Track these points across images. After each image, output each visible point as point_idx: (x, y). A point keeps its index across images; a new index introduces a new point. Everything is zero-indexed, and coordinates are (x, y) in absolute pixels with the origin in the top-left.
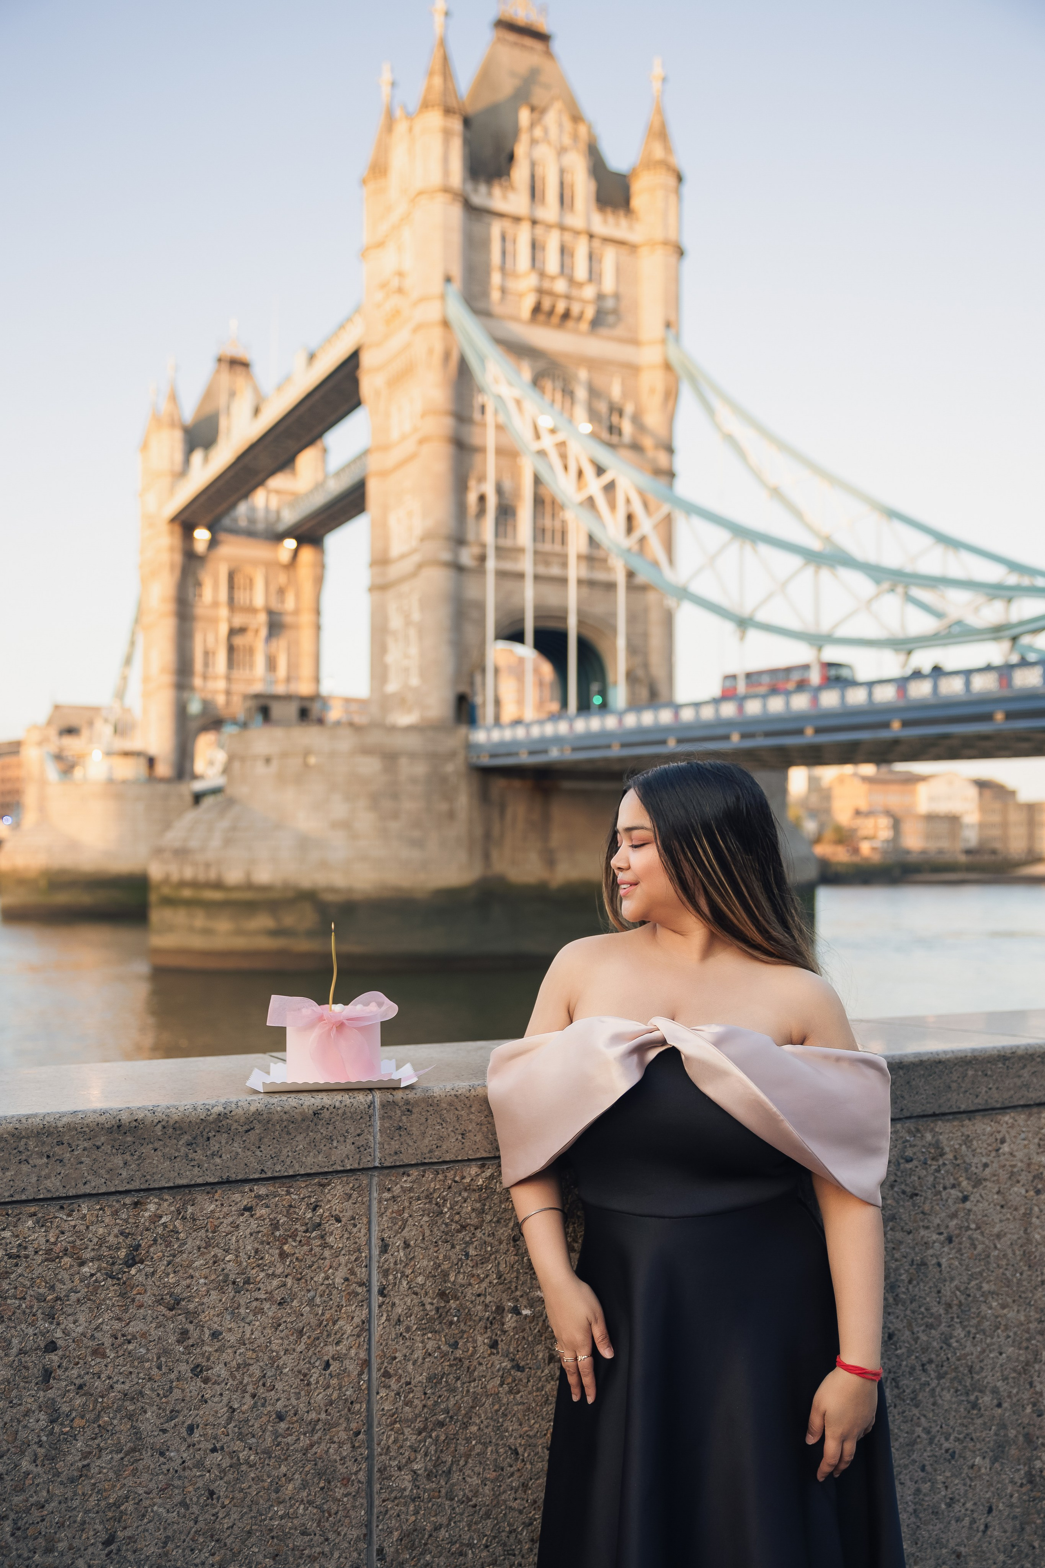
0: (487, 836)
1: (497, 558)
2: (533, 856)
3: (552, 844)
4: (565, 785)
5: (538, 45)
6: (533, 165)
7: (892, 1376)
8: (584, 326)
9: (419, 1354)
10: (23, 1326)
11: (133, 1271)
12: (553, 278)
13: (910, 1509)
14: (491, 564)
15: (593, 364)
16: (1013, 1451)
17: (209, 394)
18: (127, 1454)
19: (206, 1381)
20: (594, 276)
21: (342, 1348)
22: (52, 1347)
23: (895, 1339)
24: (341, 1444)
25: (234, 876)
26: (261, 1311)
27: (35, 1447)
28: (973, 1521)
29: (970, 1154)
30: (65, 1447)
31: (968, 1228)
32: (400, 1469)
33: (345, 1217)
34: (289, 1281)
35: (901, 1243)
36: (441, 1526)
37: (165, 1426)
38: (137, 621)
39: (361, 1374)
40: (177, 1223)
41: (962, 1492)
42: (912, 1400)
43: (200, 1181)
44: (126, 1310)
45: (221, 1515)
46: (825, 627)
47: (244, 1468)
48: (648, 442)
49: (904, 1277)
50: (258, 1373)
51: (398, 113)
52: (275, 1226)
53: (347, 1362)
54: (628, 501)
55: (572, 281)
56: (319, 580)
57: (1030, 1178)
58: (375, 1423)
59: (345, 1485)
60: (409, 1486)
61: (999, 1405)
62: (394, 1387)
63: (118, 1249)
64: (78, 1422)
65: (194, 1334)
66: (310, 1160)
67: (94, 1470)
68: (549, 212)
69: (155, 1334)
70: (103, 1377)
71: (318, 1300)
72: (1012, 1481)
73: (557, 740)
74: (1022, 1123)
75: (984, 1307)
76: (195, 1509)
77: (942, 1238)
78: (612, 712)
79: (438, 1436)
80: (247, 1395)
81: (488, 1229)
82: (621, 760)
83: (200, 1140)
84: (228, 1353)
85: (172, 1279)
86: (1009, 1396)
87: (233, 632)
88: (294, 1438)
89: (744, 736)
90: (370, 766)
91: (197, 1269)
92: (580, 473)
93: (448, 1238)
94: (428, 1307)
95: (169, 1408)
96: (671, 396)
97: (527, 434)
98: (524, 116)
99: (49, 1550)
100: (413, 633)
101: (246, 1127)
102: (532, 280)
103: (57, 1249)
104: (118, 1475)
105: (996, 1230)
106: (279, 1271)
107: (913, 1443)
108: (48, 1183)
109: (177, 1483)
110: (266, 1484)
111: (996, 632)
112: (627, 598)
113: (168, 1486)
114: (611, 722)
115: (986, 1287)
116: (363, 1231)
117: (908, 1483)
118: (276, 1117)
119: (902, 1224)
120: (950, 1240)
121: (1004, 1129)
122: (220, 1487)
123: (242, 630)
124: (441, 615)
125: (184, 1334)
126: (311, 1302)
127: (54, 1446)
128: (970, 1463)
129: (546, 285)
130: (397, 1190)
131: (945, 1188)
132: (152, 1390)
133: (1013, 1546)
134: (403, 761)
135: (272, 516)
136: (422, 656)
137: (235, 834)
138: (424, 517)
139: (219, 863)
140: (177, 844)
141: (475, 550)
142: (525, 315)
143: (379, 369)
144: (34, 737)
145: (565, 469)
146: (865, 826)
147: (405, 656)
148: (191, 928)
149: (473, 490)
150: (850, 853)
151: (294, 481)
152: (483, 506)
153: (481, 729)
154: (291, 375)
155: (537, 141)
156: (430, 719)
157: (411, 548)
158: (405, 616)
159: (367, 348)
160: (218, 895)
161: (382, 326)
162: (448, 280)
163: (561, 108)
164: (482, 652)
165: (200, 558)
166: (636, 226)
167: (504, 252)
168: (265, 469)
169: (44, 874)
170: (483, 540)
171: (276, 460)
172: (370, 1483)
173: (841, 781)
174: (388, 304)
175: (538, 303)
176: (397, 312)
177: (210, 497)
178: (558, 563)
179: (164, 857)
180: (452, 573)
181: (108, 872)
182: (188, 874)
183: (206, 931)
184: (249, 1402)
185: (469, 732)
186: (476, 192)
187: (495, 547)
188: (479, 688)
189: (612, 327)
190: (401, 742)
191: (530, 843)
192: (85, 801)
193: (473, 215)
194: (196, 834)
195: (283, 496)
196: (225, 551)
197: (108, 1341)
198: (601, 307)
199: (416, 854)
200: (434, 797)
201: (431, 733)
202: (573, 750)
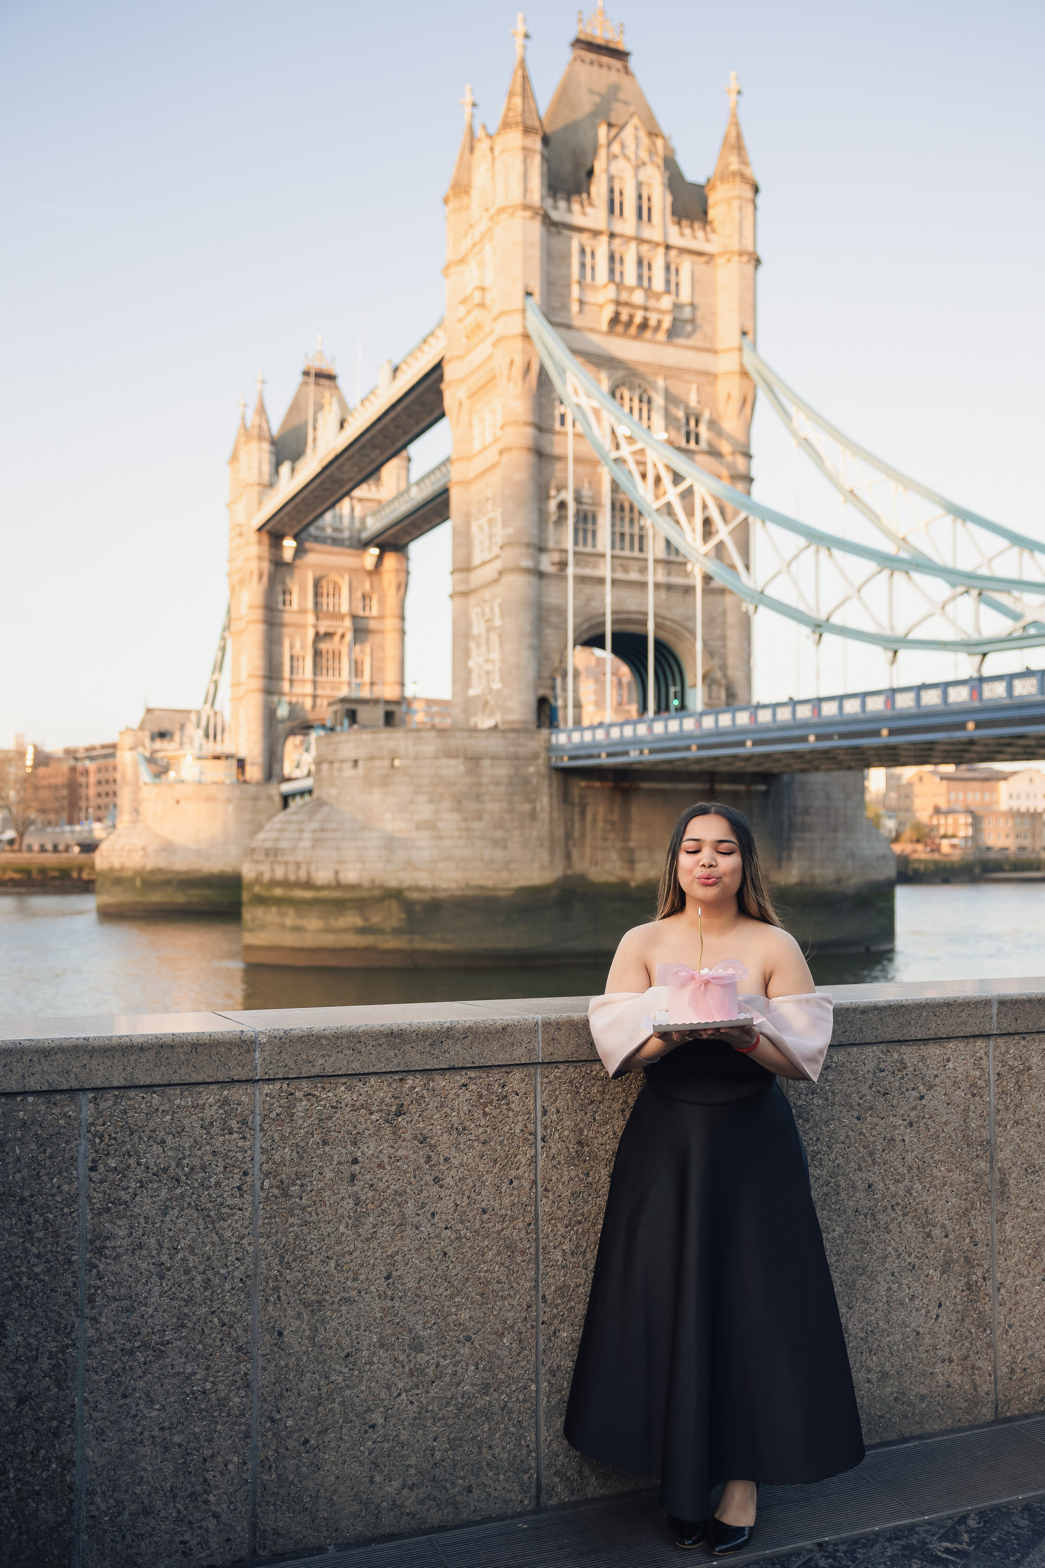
0: (568, 836)
1: (577, 564)
2: (614, 856)
3: (633, 844)
4: (645, 785)
5: (616, 64)
6: (611, 179)
7: (871, 1212)
8: (661, 336)
9: (565, 1178)
10: (340, 1148)
11: (400, 1119)
12: (631, 290)
13: (884, 1300)
14: (570, 570)
15: (670, 372)
16: (956, 1268)
17: (296, 407)
18: (398, 1227)
19: (441, 1187)
20: (673, 287)
21: (520, 1172)
22: (355, 1161)
23: (873, 1188)
24: (520, 1230)
25: (323, 876)
26: (472, 1147)
27: (347, 1219)
28: (928, 1312)
29: (925, 1068)
30: (363, 1220)
31: (924, 1117)
32: (555, 1248)
33: (522, 1092)
34: (489, 1130)
35: (877, 1125)
36: (580, 1285)
37: (419, 1212)
38: (227, 628)
39: (531, 1188)
40: (424, 1092)
41: (920, 1292)
42: (885, 1228)
43: (437, 1067)
44: (396, 1142)
45: (451, 1267)
46: (900, 631)
47: (463, 1240)
48: (725, 447)
49: (879, 1147)
50: (471, 1184)
51: (479, 133)
52: (480, 1096)
53: (523, 1181)
54: (705, 507)
55: (649, 292)
56: (403, 587)
57: (968, 1086)
58: (540, 1219)
59: (523, 1255)
60: (561, 1259)
61: (946, 1236)
62: (551, 1197)
63: (391, 1106)
64: (370, 1206)
65: (435, 1158)
66: (500, 1057)
67: (379, 1235)
68: (627, 225)
69: (413, 1157)
70: (384, 1180)
71: (505, 1142)
72: (956, 1288)
73: (637, 742)
74: (962, 1049)
75: (935, 1170)
76: (436, 1262)
77: (905, 1123)
78: (690, 715)
79: (577, 1230)
80: (465, 1197)
81: (607, 1104)
82: (700, 761)
83: (437, 1043)
84: (453, 1172)
85: (421, 1125)
86: (953, 1231)
87: (318, 637)
88: (492, 1224)
89: (819, 738)
90: (454, 768)
91: (435, 1120)
92: (658, 480)
93: (583, 1108)
94: (571, 1150)
95: (420, 1202)
96: (748, 403)
97: (607, 444)
98: (603, 131)
99: (355, 1279)
100: (494, 637)
101: (464, 1036)
102: (611, 292)
103: (358, 1104)
104: (393, 1239)
105: (944, 1120)
106: (482, 1123)
107: (886, 1257)
108: (353, 1065)
109: (425, 1246)
110: (476, 1251)
112: (703, 599)
113: (421, 1247)
114: (689, 724)
115: (936, 1157)
116: (532, 1102)
117: (883, 1283)
118: (480, 1031)
119: (878, 1112)
120: (911, 1125)
121: (949, 1052)
122: (450, 1251)
123: (329, 635)
124: (523, 620)
125: (429, 1159)
126: (502, 1143)
127: (357, 1219)
128: (926, 1273)
129: (624, 296)
130: (552, 1077)
131: (907, 1090)
132: (411, 1190)
133: (957, 1331)
134: (486, 763)
135: (357, 525)
136: (503, 660)
137: (324, 835)
138: (505, 525)
139: (309, 863)
140: (268, 844)
141: (556, 557)
142: (604, 326)
143: (461, 381)
144: (129, 740)
145: (644, 476)
146: (946, 824)
147: (487, 661)
148: (282, 926)
149: (555, 497)
150: (932, 851)
151: (378, 490)
152: (563, 513)
153: (563, 731)
154: (376, 387)
155: (615, 157)
156: (512, 722)
157: (493, 555)
158: (487, 621)
159: (450, 361)
160: (308, 894)
161: (464, 341)
162: (529, 294)
163: (639, 125)
164: (563, 659)
165: (288, 565)
166: (712, 236)
167: (583, 266)
168: (351, 479)
169: (139, 873)
170: (563, 546)
171: (361, 471)
172: (537, 1254)
173: (921, 779)
174: (470, 319)
175: (617, 314)
176: (479, 326)
177: (296, 506)
178: (637, 568)
179: (256, 857)
180: (533, 579)
181: (200, 871)
182: (279, 874)
183: (297, 929)
184: (466, 1201)
185: (551, 734)
186: (556, 208)
187: (575, 553)
188: (559, 691)
189: (689, 336)
190: (483, 744)
191: (609, 843)
192: (178, 802)
193: (553, 229)
194: (287, 835)
195: (368, 504)
196: (311, 558)
197: (386, 1160)
198: (679, 316)
199: (499, 854)
200: (517, 798)
201: (513, 735)
202: (651, 752)
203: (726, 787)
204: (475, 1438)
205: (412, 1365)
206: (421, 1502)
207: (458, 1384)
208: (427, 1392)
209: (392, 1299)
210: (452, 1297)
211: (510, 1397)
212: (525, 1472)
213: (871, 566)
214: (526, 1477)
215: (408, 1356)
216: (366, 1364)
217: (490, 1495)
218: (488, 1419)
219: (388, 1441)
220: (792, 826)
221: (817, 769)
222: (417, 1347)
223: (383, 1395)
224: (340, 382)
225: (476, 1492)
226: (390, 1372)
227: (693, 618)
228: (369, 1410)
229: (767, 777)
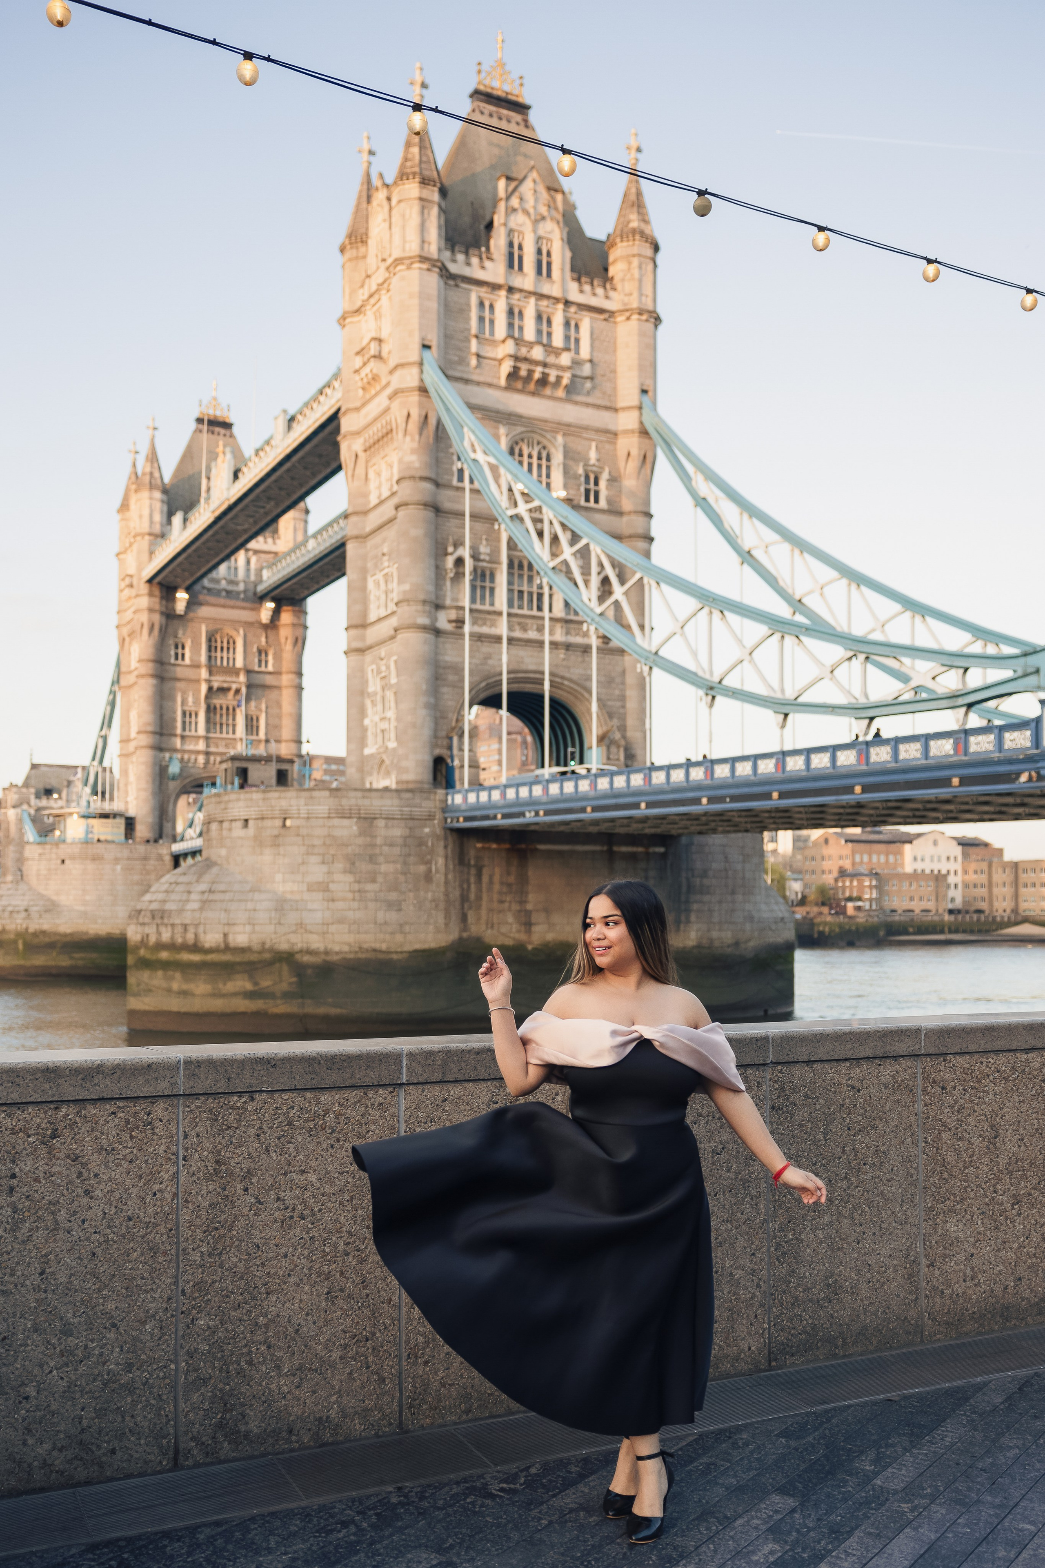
0: (464, 898)
1: (474, 622)
2: (510, 919)
3: (529, 907)
4: (541, 847)
5: (515, 116)
6: (511, 232)
8: (560, 392)
9: (204, 1192)
11: (54, 1141)
12: (531, 345)
14: (467, 628)
15: (568, 429)
17: (189, 455)
18: (51, 1231)
19: (91, 1198)
20: (572, 343)
21: (163, 1186)
22: (14, 1176)
24: (162, 1235)
25: (211, 939)
26: (120, 1165)
30: (20, 1225)
32: (194, 1250)
33: (165, 1119)
34: (135, 1151)
36: (216, 1281)
37: (70, 1219)
38: (116, 681)
39: (173, 1200)
40: (77, 1119)
43: (88, 1098)
44: (51, 1160)
45: (98, 1266)
46: (790, 694)
47: (111, 1243)
48: (625, 506)
50: (118, 1196)
51: (376, 181)
52: (128, 1122)
53: (165, 1193)
54: (601, 565)
55: (548, 347)
56: (300, 642)
58: (181, 1225)
59: (164, 1256)
60: (199, 1259)
62: (191, 1208)
63: (47, 1130)
64: (26, 1214)
65: (86, 1174)
66: (146, 1089)
67: (34, 1238)
68: (527, 280)
69: (66, 1173)
70: (39, 1192)
71: (150, 1161)
73: (532, 802)
76: (85, 1261)
79: (215, 1235)
80: (113, 1207)
82: (596, 822)
83: (88, 1077)
84: (101, 1186)
85: (74, 1146)
87: (211, 692)
88: (137, 1230)
89: (711, 800)
90: (348, 829)
91: (87, 1142)
92: (555, 539)
93: (221, 1133)
94: (210, 1168)
95: (72, 1210)
96: (647, 461)
97: (504, 501)
98: (501, 184)
99: (12, 1275)
100: (390, 695)
102: (509, 347)
103: (17, 1128)
104: (46, 1241)
106: (129, 1145)
108: (12, 1096)
109: (76, 1247)
110: (122, 1252)
111: (952, 699)
112: (598, 658)
113: (72, 1248)
114: (584, 786)
116: (175, 1127)
122: (99, 1251)
123: (223, 690)
124: (419, 677)
125: (80, 1174)
126: (146, 1162)
127: (15, 1224)
129: (523, 351)
130: (193, 1107)
132: (64, 1200)
134: (381, 823)
135: (253, 578)
136: (398, 719)
137: (212, 897)
138: (400, 582)
139: (197, 926)
140: (154, 906)
141: (453, 614)
142: (503, 382)
143: (358, 433)
144: (13, 797)
145: (540, 534)
146: (851, 887)
147: (382, 719)
148: (169, 990)
149: (451, 554)
150: (837, 913)
151: (274, 543)
152: (461, 570)
153: (459, 792)
154: (271, 438)
155: (514, 210)
156: (407, 782)
157: (389, 612)
158: (382, 678)
159: (345, 413)
160: (196, 958)
161: (361, 392)
162: (426, 347)
163: (538, 180)
164: (460, 719)
165: (180, 617)
166: (612, 294)
167: (481, 319)
168: (245, 531)
169: (21, 935)
170: (460, 604)
171: (255, 522)
172: (177, 1256)
173: (826, 841)
174: (367, 370)
175: (516, 369)
176: (375, 378)
177: (189, 556)
178: (535, 627)
179: (141, 920)
180: (430, 637)
181: (87, 933)
182: (166, 936)
183: (184, 993)
184: (113, 1210)
185: (447, 794)
186: (454, 261)
187: (471, 611)
188: (455, 751)
189: (588, 393)
190: (376, 804)
191: (506, 905)
192: (63, 861)
193: (451, 282)
194: (173, 896)
195: (263, 556)
196: (204, 611)
197: (42, 1175)
198: (578, 373)
199: (393, 916)
200: (412, 859)
201: (408, 795)
202: (547, 813)
203: (624, 849)
204: (119, 1408)
205: (63, 1347)
206: (69, 1462)
207: (104, 1363)
208: (76, 1370)
209: (45, 1292)
210: (99, 1290)
211: (151, 1375)
212: (164, 1437)
213: (762, 630)
214: (164, 1442)
215: (59, 1339)
216: (21, 1345)
217: (132, 1456)
218: (131, 1392)
219: (40, 1410)
220: (690, 888)
221: (714, 831)
222: (67, 1331)
223: (36, 1372)
224: (235, 430)
225: (119, 1454)
226: (43, 1352)
227: (589, 678)
228: (23, 1384)
229: (665, 839)
